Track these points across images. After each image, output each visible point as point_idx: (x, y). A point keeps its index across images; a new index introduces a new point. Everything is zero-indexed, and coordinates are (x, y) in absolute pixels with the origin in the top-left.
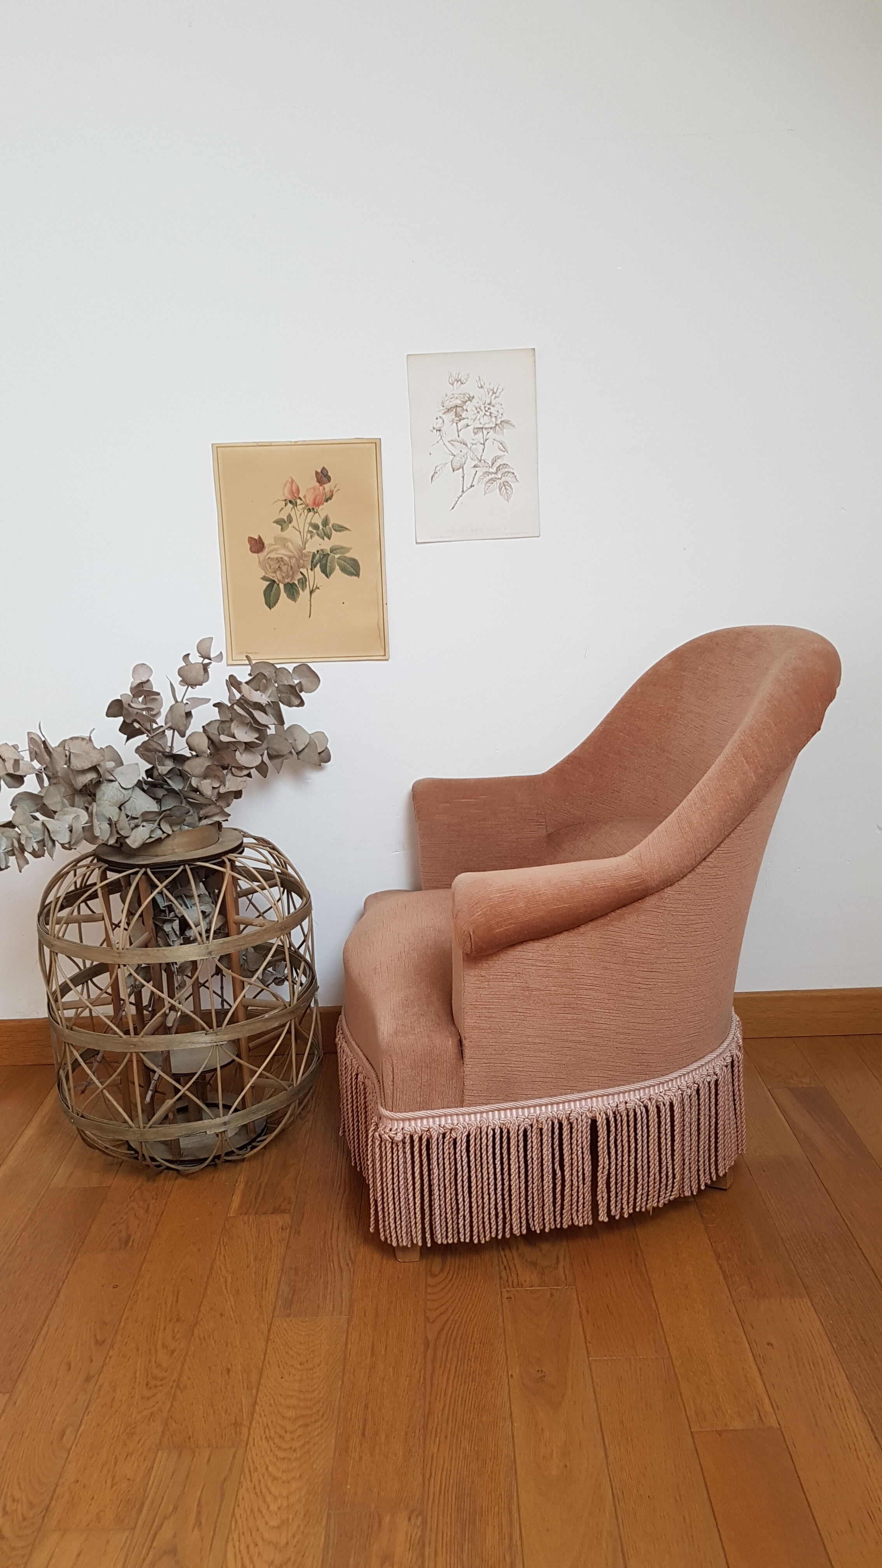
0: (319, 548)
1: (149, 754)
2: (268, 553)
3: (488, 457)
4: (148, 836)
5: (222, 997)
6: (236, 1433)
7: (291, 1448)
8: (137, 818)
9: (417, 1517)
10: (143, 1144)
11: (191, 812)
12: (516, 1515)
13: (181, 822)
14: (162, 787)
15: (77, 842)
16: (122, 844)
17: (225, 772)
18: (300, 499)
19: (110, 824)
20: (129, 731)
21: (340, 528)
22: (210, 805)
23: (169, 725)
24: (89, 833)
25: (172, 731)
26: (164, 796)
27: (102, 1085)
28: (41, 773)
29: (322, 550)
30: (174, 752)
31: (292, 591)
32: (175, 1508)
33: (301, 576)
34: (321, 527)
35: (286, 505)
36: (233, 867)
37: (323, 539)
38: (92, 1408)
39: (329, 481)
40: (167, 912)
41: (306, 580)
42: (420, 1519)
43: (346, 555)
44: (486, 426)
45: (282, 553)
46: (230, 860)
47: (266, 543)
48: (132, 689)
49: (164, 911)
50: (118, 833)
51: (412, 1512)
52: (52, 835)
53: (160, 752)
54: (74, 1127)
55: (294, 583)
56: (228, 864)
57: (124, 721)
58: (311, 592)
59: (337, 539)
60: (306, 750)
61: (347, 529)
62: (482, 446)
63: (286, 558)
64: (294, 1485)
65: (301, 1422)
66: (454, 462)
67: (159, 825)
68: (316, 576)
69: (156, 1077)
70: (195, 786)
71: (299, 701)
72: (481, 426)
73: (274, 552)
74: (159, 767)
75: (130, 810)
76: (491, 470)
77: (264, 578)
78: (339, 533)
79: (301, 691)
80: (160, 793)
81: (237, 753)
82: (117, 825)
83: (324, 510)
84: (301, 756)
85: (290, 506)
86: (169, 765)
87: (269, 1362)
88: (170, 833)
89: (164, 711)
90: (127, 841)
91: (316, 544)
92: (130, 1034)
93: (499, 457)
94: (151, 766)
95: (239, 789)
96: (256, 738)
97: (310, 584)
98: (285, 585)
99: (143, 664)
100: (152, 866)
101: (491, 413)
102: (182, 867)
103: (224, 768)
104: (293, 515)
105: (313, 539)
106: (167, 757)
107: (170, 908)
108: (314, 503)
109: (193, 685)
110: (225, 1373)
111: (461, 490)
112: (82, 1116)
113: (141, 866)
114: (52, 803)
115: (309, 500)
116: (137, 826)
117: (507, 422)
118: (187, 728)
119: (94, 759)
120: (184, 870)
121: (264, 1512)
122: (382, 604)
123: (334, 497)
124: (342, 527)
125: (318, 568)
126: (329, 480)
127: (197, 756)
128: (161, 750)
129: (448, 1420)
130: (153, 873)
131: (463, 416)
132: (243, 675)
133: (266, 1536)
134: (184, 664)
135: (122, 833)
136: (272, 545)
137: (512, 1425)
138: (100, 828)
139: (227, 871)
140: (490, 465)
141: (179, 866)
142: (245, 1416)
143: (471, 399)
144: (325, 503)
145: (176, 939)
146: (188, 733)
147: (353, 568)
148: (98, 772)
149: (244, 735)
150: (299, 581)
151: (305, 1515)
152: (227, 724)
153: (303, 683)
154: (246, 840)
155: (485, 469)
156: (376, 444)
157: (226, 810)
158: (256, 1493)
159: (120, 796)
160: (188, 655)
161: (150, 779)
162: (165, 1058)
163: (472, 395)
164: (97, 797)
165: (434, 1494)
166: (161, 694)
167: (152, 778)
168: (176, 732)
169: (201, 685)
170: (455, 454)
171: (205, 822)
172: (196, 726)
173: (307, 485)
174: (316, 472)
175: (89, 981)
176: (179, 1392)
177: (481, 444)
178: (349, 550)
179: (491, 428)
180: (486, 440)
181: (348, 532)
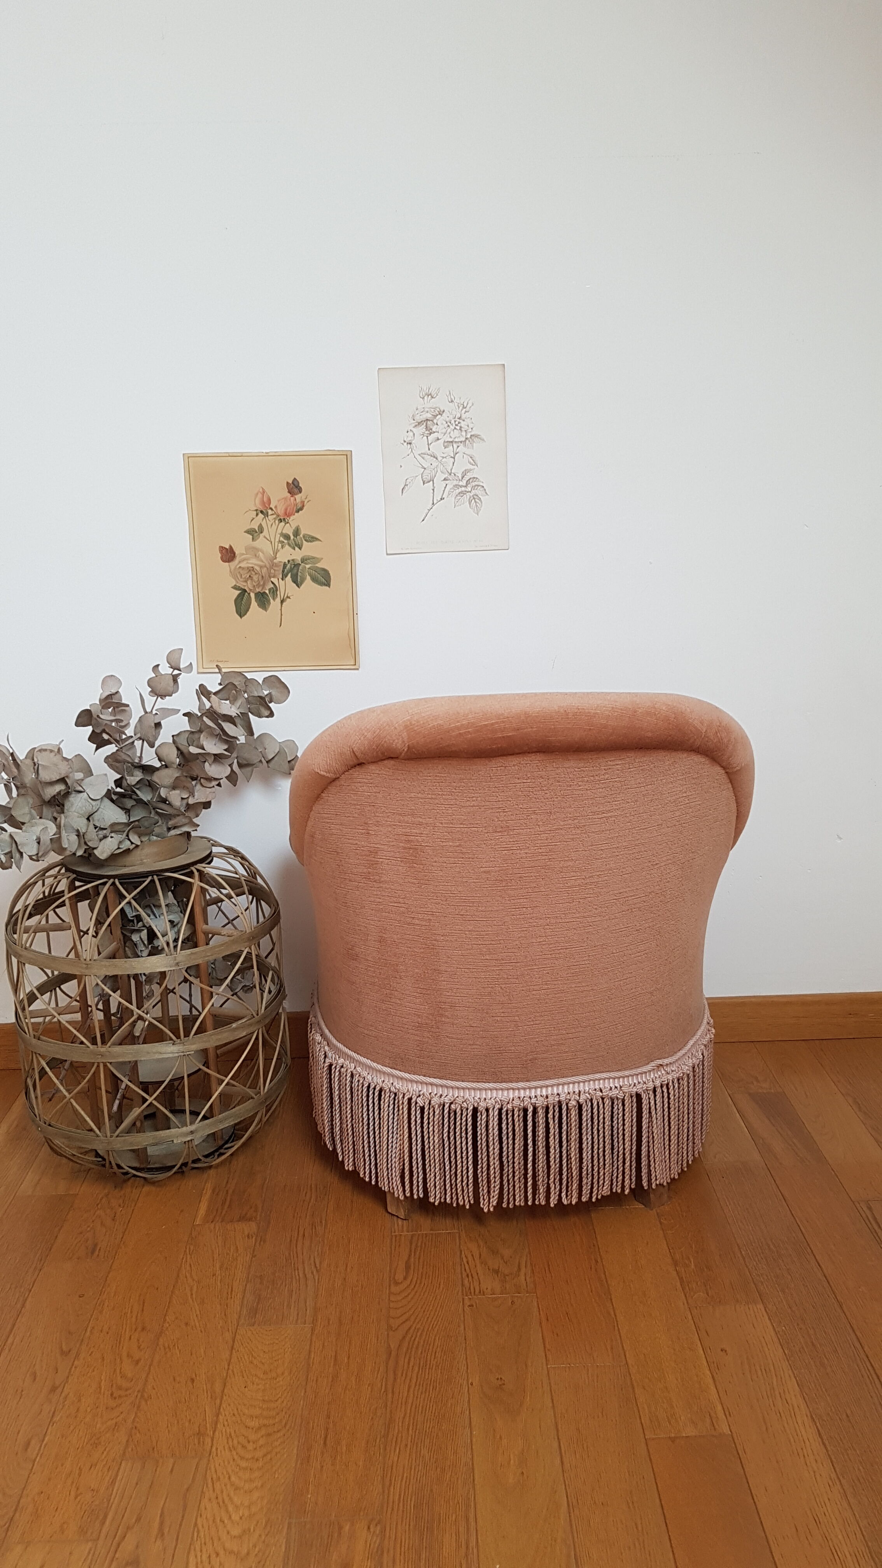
0: (290, 558)
1: (118, 765)
2: (240, 562)
3: (458, 470)
4: (117, 847)
5: (190, 1002)
6: (199, 1443)
7: (253, 1458)
8: (106, 829)
9: (376, 1525)
10: (110, 1153)
11: (160, 823)
12: (473, 1524)
13: (150, 833)
14: (131, 798)
15: (45, 854)
16: (90, 855)
17: (194, 783)
18: (271, 509)
19: (78, 836)
20: (97, 740)
21: (312, 539)
22: (178, 815)
23: (139, 735)
24: (56, 844)
25: (141, 741)
26: (132, 806)
27: (70, 1093)
28: (10, 783)
29: (293, 560)
30: (144, 762)
31: (263, 600)
32: (138, 1520)
33: (272, 586)
34: (292, 537)
35: (257, 515)
36: (202, 876)
37: (294, 549)
38: (56, 1419)
39: (300, 492)
40: (135, 921)
41: (277, 590)
42: (379, 1528)
43: (317, 565)
44: (456, 440)
45: (253, 562)
46: (198, 870)
47: (237, 553)
48: (100, 700)
49: (133, 921)
50: (86, 843)
51: (372, 1520)
52: (19, 847)
53: (129, 763)
54: (42, 1136)
55: (265, 592)
56: (196, 874)
57: (93, 731)
58: (282, 602)
59: (308, 549)
60: (276, 759)
61: (317, 539)
62: (453, 459)
63: (257, 568)
64: (256, 1495)
65: (263, 1432)
66: (423, 475)
67: (127, 836)
68: (286, 586)
69: (123, 1086)
70: (164, 797)
71: (269, 712)
72: (451, 440)
73: (245, 562)
74: (127, 778)
75: (98, 820)
76: (461, 483)
77: (235, 588)
78: (310, 543)
79: (270, 702)
80: (129, 803)
81: (207, 764)
82: (85, 836)
83: (296, 520)
84: (271, 765)
85: (260, 515)
86: (138, 776)
87: (233, 1371)
88: (139, 843)
89: (134, 721)
90: (95, 852)
91: (287, 554)
92: (97, 1044)
93: (468, 471)
94: (119, 776)
95: (208, 800)
96: (225, 750)
97: (281, 593)
98: (257, 595)
99: (112, 676)
100: (120, 877)
101: (461, 427)
102: (150, 878)
103: (193, 779)
104: (264, 525)
105: (284, 549)
106: (136, 767)
107: (139, 918)
108: (286, 513)
109: (163, 696)
110: (189, 1383)
111: (431, 502)
112: (50, 1125)
113: (109, 877)
114: (20, 814)
115: (281, 511)
116: (105, 837)
117: (477, 436)
118: (156, 739)
119: (62, 770)
120: (153, 881)
121: (226, 1521)
122: (353, 614)
123: (305, 508)
124: (313, 538)
125: (289, 578)
126: (300, 490)
127: (166, 766)
128: (130, 761)
129: (408, 1429)
130: (121, 883)
131: (434, 430)
132: (214, 685)
133: (228, 1545)
134: (154, 675)
135: (90, 844)
136: (243, 554)
137: (471, 1433)
138: (68, 839)
139: (196, 882)
140: (460, 478)
141: (147, 877)
142: (208, 1425)
143: (441, 413)
144: (296, 514)
145: (144, 949)
146: (157, 744)
147: (323, 578)
148: (66, 784)
149: (213, 747)
150: (270, 590)
151: (266, 1525)
152: (196, 736)
153: (273, 693)
154: (215, 850)
155: (455, 483)
156: (347, 456)
157: (195, 820)
158: (218, 1503)
159: (89, 808)
160: (158, 665)
161: (119, 790)
162: (134, 1067)
163: (442, 410)
164: (66, 807)
165: (393, 1502)
166: (130, 706)
167: (122, 788)
168: (145, 742)
169: (171, 696)
170: (426, 467)
171: (173, 832)
172: (165, 736)
173: (279, 496)
174: (287, 483)
175: (57, 989)
176: (143, 1403)
177: (452, 457)
178: (319, 560)
179: (461, 442)
180: (456, 454)
181: (320, 542)
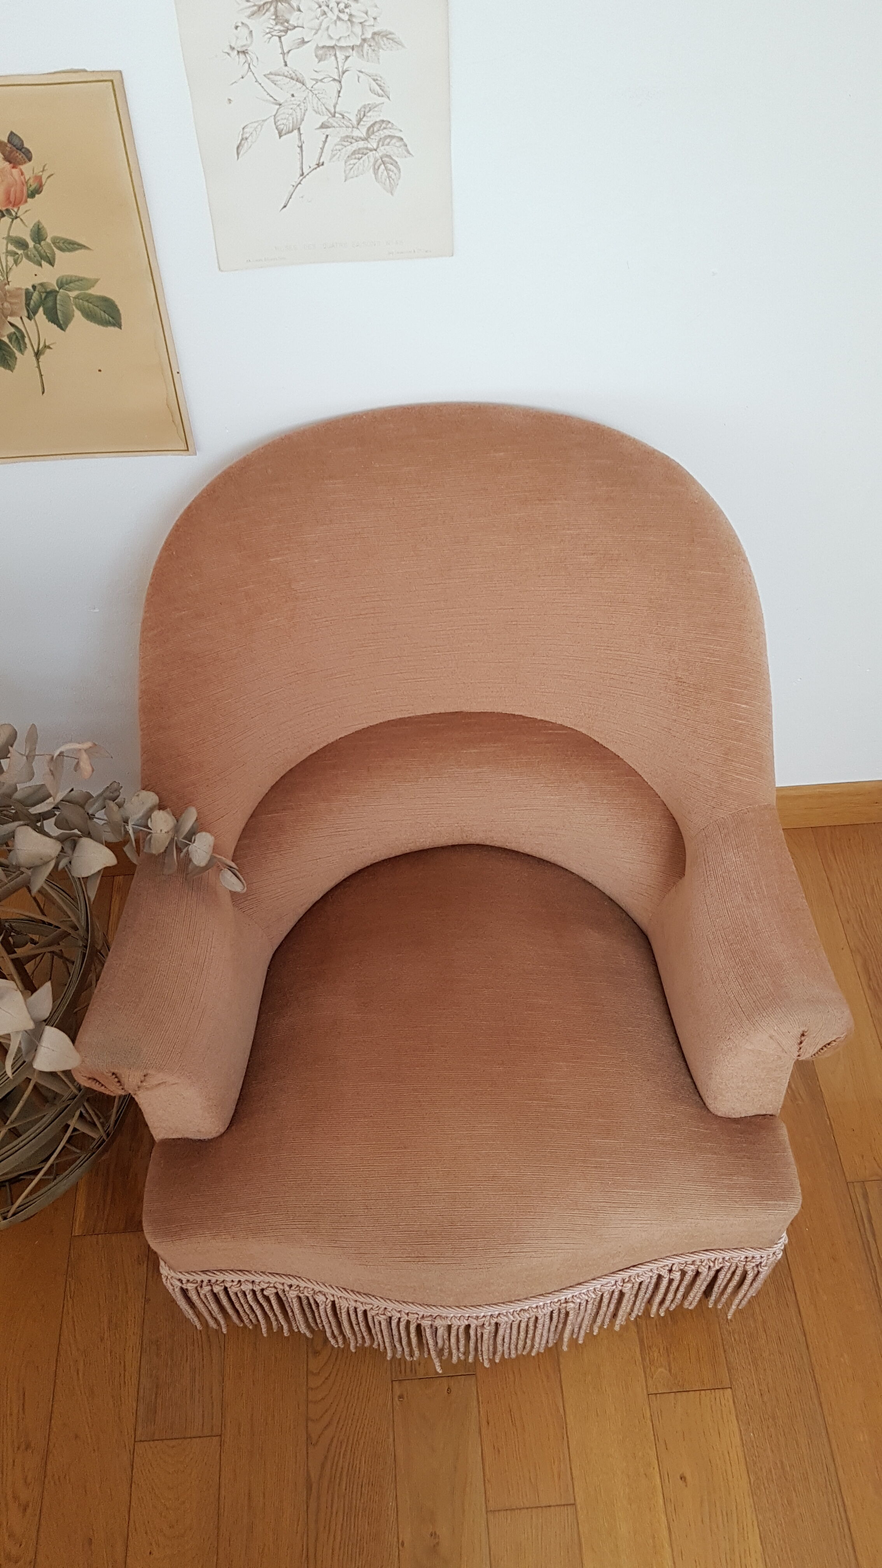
0: (37, 281)
3: (350, 106)
21: (70, 246)
29: (42, 284)
31: (2, 354)
33: (13, 330)
34: (31, 244)
37: (41, 265)
41: (23, 337)
43: (90, 291)
44: (343, 43)
55: (2, 341)
58: (38, 354)
59: (68, 264)
61: (82, 247)
62: (337, 84)
66: (278, 118)
68: (39, 328)
72: (332, 43)
76: (356, 133)
78: (67, 253)
83: (31, 212)
91: (28, 275)
93: (370, 108)
101: (351, 16)
105: (20, 266)
108: (8, 200)
111: (299, 172)
117: (385, 35)
123: (45, 189)
124: (74, 243)
125: (41, 315)
131: (293, 22)
140: (355, 123)
144: (29, 200)
147: (106, 314)
150: (10, 337)
155: (344, 132)
156: (113, 82)
170: (282, 102)
177: (334, 80)
178: (93, 283)
179: (353, 48)
180: (343, 73)
181: (87, 251)
